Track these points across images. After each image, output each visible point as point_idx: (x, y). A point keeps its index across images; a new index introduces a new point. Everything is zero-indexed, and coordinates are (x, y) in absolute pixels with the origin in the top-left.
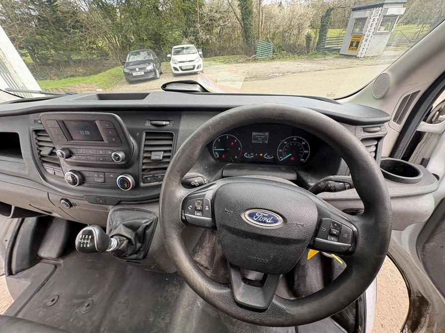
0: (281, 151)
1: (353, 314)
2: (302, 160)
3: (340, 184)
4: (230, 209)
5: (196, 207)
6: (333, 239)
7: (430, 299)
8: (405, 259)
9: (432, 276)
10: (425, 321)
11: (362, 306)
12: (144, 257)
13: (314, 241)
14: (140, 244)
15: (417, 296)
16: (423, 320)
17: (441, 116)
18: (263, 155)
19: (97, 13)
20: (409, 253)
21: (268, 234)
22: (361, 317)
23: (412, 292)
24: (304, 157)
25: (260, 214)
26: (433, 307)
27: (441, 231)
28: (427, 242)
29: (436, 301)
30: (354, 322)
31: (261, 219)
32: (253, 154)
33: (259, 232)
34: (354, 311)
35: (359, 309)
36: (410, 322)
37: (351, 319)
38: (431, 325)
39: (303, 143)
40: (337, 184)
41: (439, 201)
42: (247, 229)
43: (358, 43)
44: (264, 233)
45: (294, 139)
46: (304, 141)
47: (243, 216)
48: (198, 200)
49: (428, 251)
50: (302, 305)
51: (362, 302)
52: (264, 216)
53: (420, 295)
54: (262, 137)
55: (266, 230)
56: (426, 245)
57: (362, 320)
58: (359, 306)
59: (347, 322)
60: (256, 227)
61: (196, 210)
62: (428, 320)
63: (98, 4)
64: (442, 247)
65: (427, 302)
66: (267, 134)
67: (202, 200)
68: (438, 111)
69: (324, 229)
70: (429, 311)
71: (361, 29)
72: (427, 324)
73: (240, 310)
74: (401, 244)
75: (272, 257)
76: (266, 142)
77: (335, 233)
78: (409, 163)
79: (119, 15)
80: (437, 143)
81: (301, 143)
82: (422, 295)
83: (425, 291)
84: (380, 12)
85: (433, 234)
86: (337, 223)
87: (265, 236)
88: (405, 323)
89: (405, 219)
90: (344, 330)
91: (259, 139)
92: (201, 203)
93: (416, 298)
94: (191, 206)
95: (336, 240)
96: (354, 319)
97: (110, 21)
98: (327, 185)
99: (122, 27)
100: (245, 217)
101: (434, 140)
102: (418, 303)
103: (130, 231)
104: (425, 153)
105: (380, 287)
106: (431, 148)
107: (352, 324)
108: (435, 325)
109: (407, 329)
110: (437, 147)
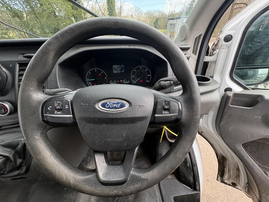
0: (133, 76)
1: (192, 176)
2: (147, 81)
3: (168, 82)
4: (86, 102)
5: (55, 107)
6: (166, 112)
7: (227, 156)
8: (212, 137)
9: (226, 141)
10: (226, 170)
11: (196, 169)
12: (27, 171)
13: (155, 117)
14: (21, 160)
15: (221, 157)
16: (225, 169)
17: (214, 52)
18: (123, 81)
19: (7, 14)
20: (213, 132)
21: (118, 117)
22: (196, 176)
23: (218, 155)
24: (149, 79)
25: (110, 103)
26: (229, 161)
27: (225, 114)
28: (220, 122)
29: (230, 157)
30: (193, 181)
31: (111, 106)
32: (116, 81)
33: (110, 116)
34: (192, 174)
35: (195, 171)
36: (220, 173)
37: (191, 179)
38: (229, 171)
39: (146, 70)
40: (166, 82)
41: (222, 97)
42: (100, 116)
43: (173, 36)
44: (114, 117)
45: (140, 68)
46: (146, 69)
47: (97, 107)
48: (58, 101)
49: (221, 127)
50: (153, 169)
51: (195, 167)
52: (113, 104)
53: (222, 156)
54: (120, 68)
55: (116, 113)
56: (220, 124)
57: (197, 177)
58: (194, 170)
59: (190, 182)
60: (108, 113)
61: (56, 110)
62: (227, 169)
63: (7, 8)
64: (227, 123)
65: (226, 158)
66: (122, 66)
67: (62, 101)
68: (212, 50)
69: (159, 107)
70: (227, 163)
71: (174, 30)
72: (227, 171)
73: (104, 187)
74: (209, 128)
75: (125, 135)
76: (123, 71)
77: (167, 107)
78: (205, 76)
79: (25, 15)
80: (215, 67)
81: (145, 70)
82: (223, 156)
83: (224, 152)
84: (180, 21)
85: (222, 117)
86: (167, 101)
87: (116, 119)
88: (218, 174)
89: (207, 106)
90: (188, 188)
91: (118, 70)
92: (61, 103)
93: (221, 158)
94: (51, 107)
95: (168, 113)
96: (193, 179)
97: (18, 20)
98: (160, 84)
99: (29, 24)
100: (99, 106)
101: (213, 66)
102: (222, 161)
103: (9, 150)
104: (211, 74)
105: (203, 159)
106: (213, 71)
107: (192, 182)
108: (231, 170)
109: (219, 177)
110: (216, 69)
